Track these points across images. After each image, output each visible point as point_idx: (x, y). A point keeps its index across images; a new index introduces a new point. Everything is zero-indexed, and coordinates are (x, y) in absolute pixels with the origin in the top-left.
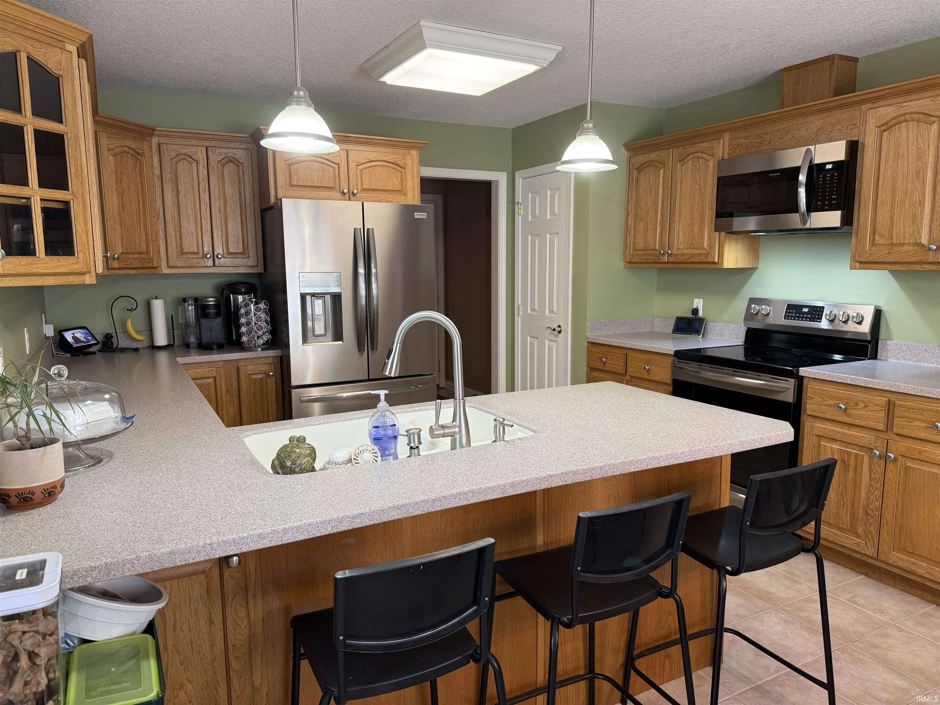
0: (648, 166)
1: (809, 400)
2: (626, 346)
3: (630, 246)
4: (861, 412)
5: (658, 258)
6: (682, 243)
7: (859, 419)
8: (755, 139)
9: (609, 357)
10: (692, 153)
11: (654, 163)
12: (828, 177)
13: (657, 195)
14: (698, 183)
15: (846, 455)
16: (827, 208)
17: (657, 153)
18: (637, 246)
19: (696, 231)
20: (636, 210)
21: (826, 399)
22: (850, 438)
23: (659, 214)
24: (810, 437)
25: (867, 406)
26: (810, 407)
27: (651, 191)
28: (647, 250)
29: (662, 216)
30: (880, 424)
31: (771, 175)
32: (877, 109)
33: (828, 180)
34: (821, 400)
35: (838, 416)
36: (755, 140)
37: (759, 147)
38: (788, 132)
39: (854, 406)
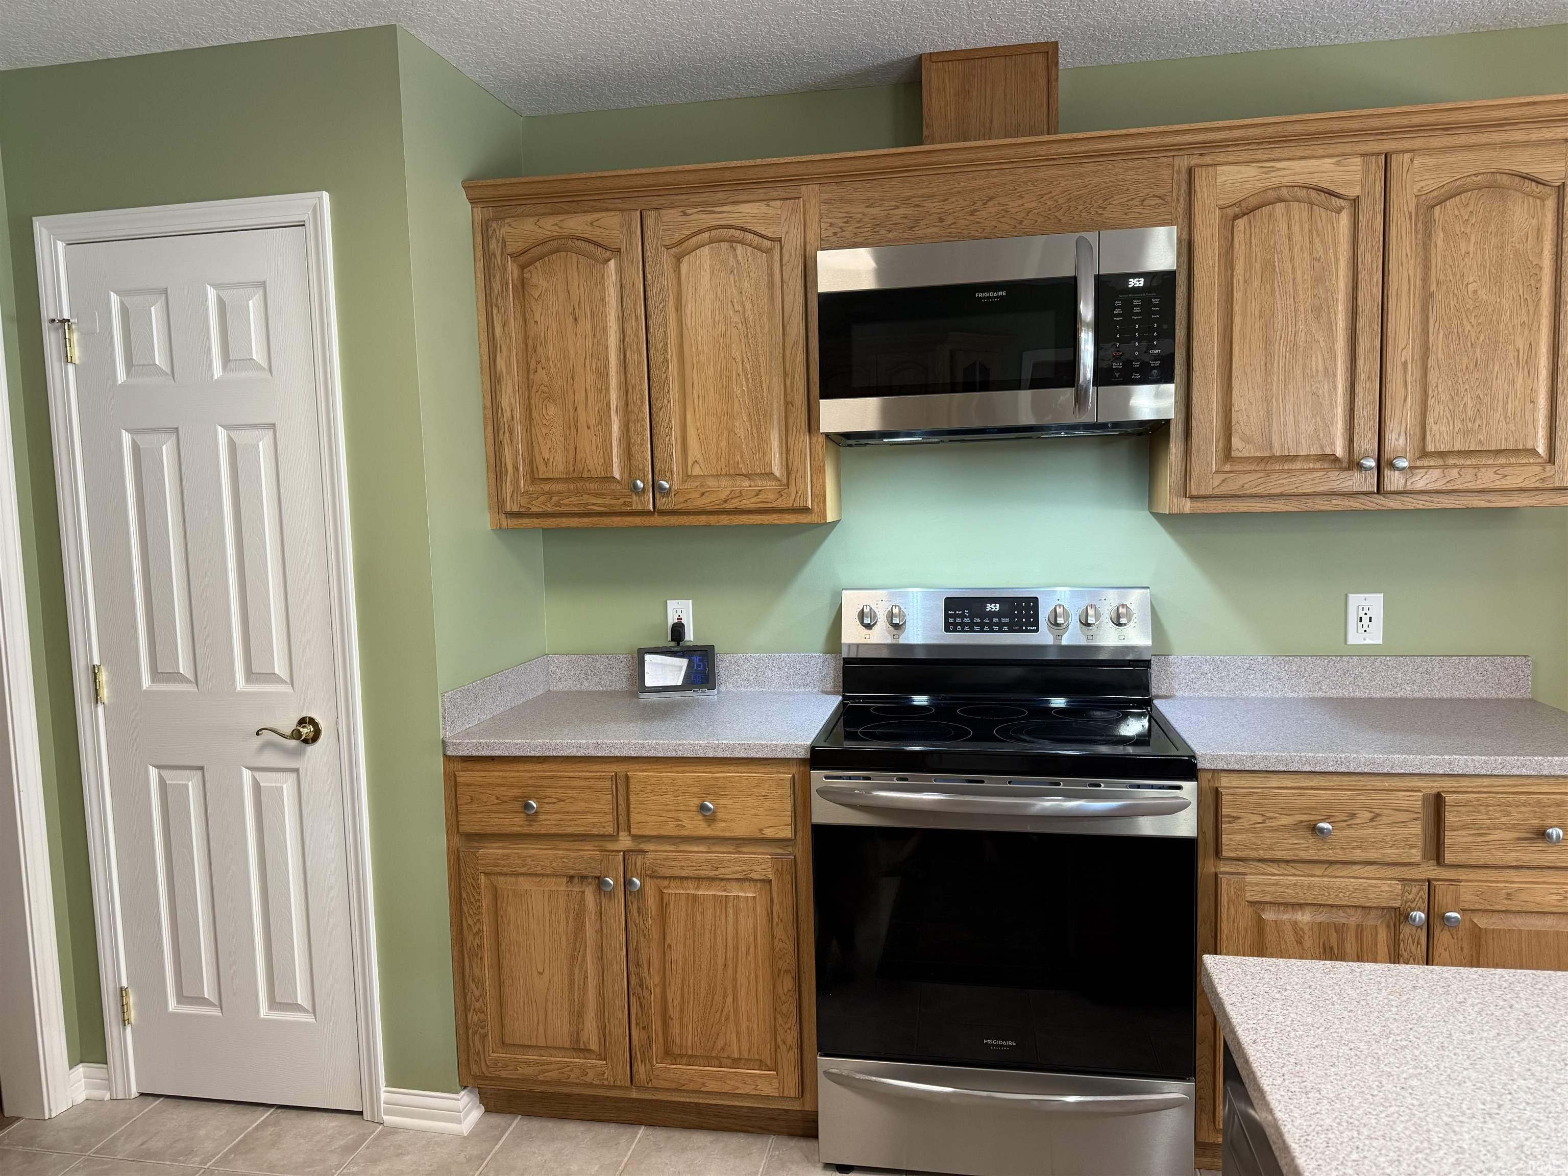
0: (557, 251)
1: (1229, 823)
2: (617, 753)
3: (516, 469)
4: (1365, 832)
5: (622, 501)
6: (700, 461)
7: (1360, 848)
8: (897, 207)
9: (549, 792)
10: (710, 229)
11: (578, 243)
12: (1137, 306)
13: (599, 331)
14: (738, 307)
15: (1334, 934)
16: (1138, 376)
17: (589, 217)
18: (542, 468)
19: (740, 432)
20: (528, 370)
21: (1272, 815)
22: (1341, 895)
23: (614, 382)
24: (1236, 911)
25: (1378, 815)
26: (1231, 839)
27: (576, 320)
28: (581, 479)
29: (626, 389)
30: (1413, 851)
31: (980, 295)
32: (1218, 168)
33: (1137, 314)
34: (1260, 819)
35: (1307, 849)
36: (897, 211)
37: (910, 228)
38: (991, 199)
39: (1346, 821)
